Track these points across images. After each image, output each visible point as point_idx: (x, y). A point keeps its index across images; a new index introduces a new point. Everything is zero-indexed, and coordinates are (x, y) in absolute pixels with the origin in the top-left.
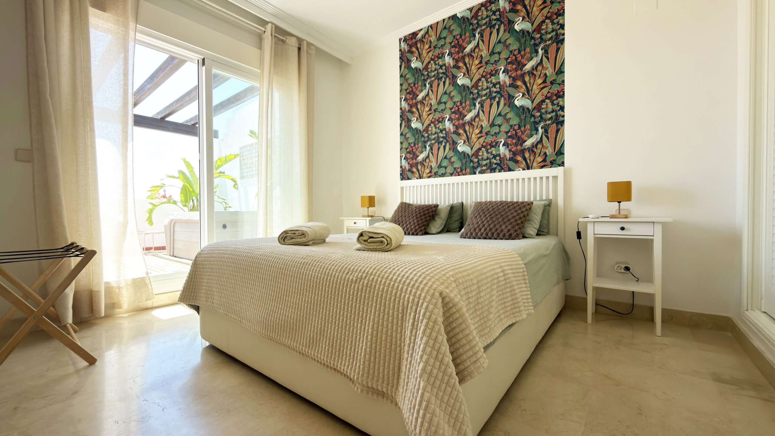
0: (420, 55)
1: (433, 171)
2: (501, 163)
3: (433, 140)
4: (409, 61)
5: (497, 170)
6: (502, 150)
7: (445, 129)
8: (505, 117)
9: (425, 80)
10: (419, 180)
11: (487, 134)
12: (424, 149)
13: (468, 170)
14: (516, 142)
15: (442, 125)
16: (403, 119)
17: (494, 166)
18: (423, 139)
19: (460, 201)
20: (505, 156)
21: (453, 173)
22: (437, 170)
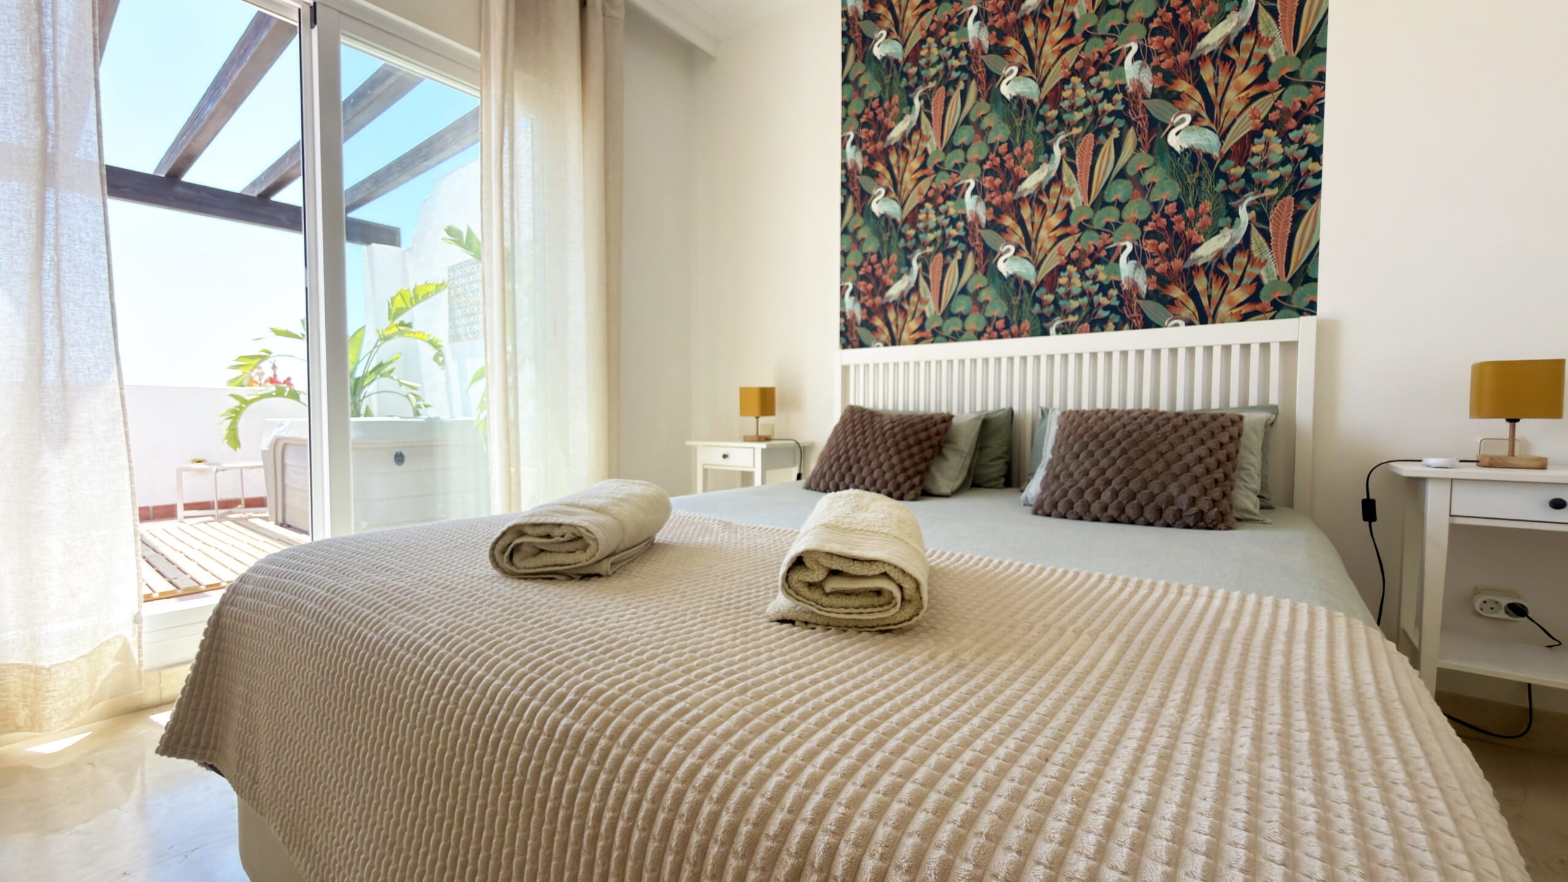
0: (896, 22)
1: (929, 327)
2: (1122, 305)
3: (930, 245)
4: (867, 41)
5: (1111, 325)
6: (1126, 269)
7: (963, 217)
8: (1138, 181)
9: (910, 90)
10: (891, 348)
11: (1082, 227)
12: (904, 270)
13: (1026, 324)
14: (1167, 250)
15: (955, 207)
16: (849, 193)
17: (1102, 314)
18: (902, 243)
19: (1004, 405)
20: (1135, 286)
21: (984, 331)
22: (939, 322)
